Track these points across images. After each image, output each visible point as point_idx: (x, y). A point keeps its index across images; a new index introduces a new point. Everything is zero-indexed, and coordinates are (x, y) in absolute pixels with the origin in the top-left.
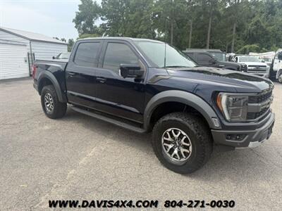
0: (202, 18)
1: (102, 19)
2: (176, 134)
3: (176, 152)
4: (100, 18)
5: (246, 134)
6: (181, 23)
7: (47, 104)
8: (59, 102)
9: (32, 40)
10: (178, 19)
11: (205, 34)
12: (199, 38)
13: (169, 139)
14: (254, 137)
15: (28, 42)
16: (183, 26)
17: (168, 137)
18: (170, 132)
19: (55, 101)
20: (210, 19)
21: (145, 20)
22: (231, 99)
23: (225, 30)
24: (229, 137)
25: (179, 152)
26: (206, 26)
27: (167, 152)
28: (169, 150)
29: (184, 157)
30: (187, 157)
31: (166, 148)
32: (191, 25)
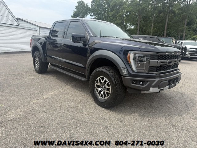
0: (161, 15)
1: (91, 15)
2: (103, 80)
3: (102, 93)
4: (89, 15)
5: (147, 81)
6: (146, 19)
7: (37, 63)
8: (42, 62)
9: (41, 27)
10: (144, 15)
11: (164, 27)
12: (159, 29)
13: (99, 84)
14: (153, 84)
15: (39, 28)
16: (147, 20)
17: (98, 83)
18: (100, 79)
19: (40, 61)
20: (168, 16)
21: (120, 16)
22: (137, 56)
23: (178, 24)
24: (134, 83)
25: (104, 93)
26: (164, 21)
27: (97, 93)
28: (98, 91)
29: (107, 96)
30: (108, 96)
31: (97, 90)
32: (153, 20)
